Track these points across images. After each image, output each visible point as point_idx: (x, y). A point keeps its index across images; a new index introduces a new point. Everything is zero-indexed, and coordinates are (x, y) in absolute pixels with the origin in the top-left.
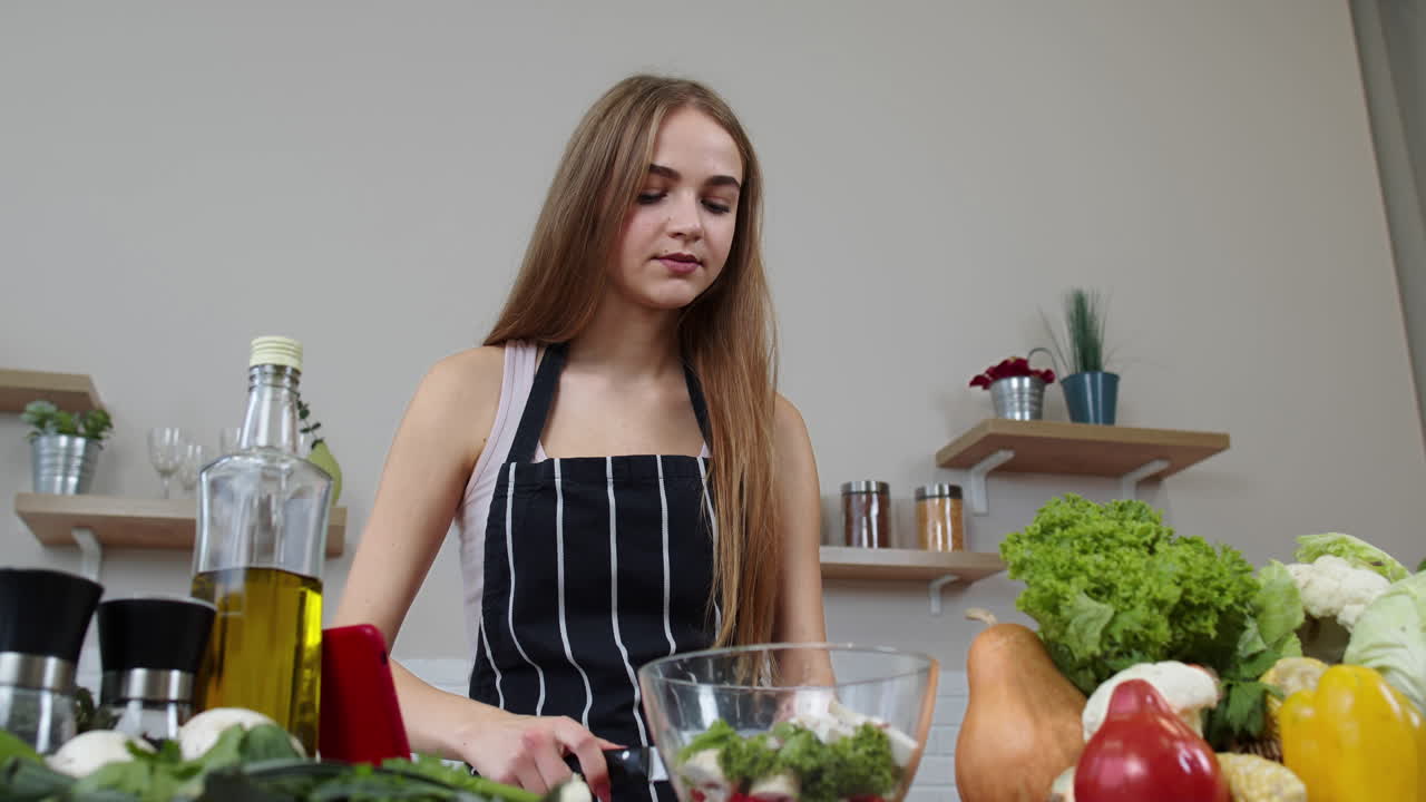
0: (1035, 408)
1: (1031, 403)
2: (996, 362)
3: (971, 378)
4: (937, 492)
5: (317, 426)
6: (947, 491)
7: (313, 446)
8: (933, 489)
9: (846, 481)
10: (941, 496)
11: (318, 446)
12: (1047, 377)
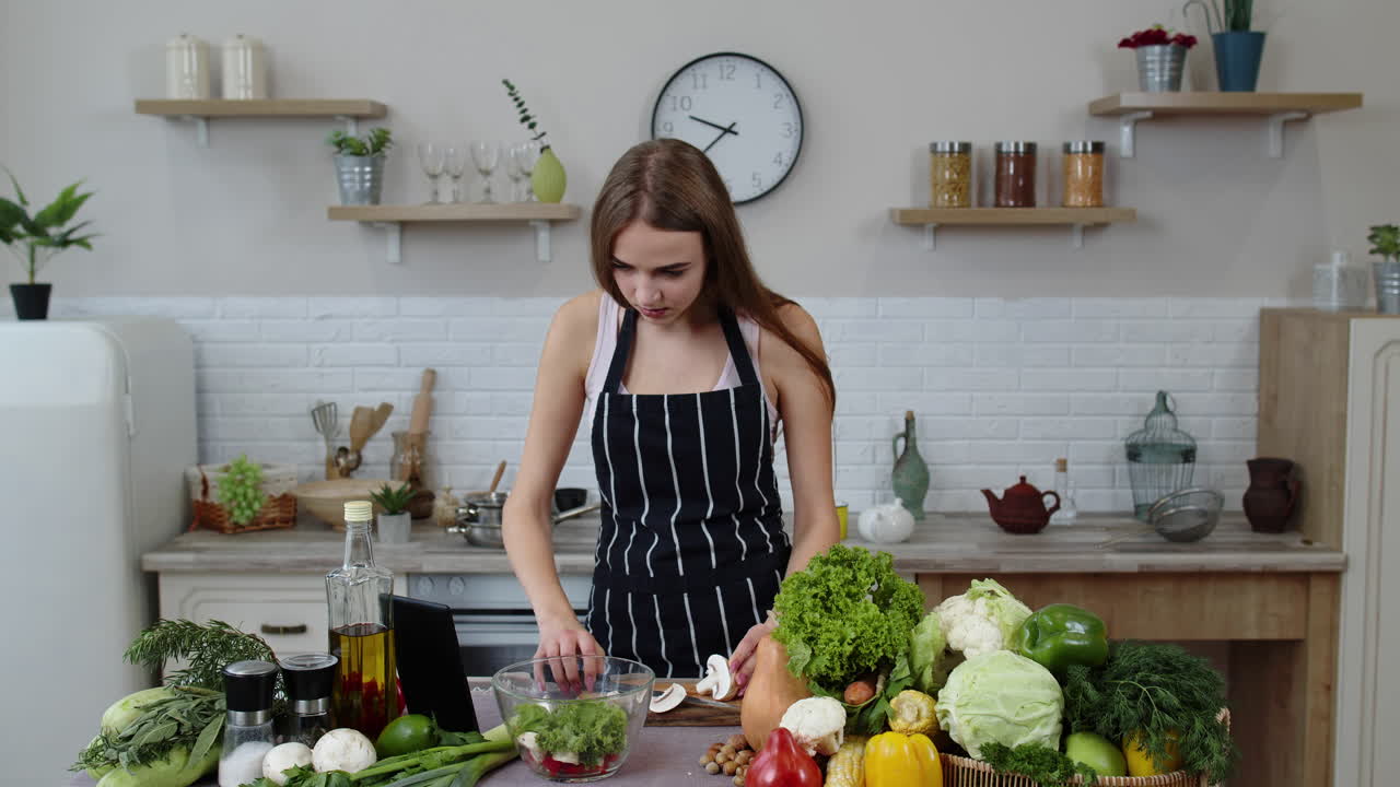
0: (1174, 73)
1: (1171, 69)
2: (1143, 29)
3: (1119, 40)
4: (1081, 148)
5: (543, 134)
6: (1090, 148)
7: (542, 150)
8: (1077, 144)
9: (999, 140)
10: (1085, 151)
11: (545, 152)
12: (1186, 42)
